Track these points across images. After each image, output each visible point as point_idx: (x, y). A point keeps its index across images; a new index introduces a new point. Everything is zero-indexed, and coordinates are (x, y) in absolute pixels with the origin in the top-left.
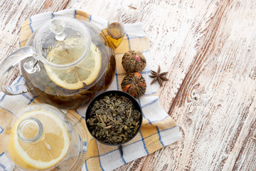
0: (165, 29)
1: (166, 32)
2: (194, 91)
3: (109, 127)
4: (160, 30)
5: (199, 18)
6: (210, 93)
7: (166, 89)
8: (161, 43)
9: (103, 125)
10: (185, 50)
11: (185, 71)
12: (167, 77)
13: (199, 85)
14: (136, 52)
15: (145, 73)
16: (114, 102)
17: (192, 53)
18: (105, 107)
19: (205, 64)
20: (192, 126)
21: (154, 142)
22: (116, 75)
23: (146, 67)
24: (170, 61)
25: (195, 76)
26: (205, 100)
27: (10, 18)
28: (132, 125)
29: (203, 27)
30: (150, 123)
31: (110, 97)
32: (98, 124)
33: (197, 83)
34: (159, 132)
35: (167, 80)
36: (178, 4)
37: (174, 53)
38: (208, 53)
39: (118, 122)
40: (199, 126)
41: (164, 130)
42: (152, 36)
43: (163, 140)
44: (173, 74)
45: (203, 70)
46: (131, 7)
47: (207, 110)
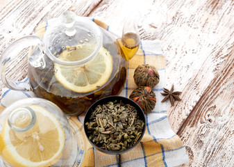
0: (184, 50)
1: (185, 53)
2: (209, 113)
3: (108, 132)
4: (178, 51)
5: (221, 44)
6: (226, 117)
7: (178, 109)
8: (178, 63)
9: (102, 129)
10: (203, 73)
11: (200, 94)
12: (180, 97)
13: (215, 107)
14: (149, 65)
15: (157, 90)
16: (118, 108)
17: (210, 77)
18: (107, 112)
19: (224, 87)
20: (203, 148)
21: (156, 162)
22: (127, 88)
23: (158, 84)
24: (185, 82)
25: (211, 98)
26: (220, 123)
27: (29, 22)
28: (133, 134)
29: (225, 52)
30: (155, 140)
31: (114, 104)
32: (97, 128)
33: (213, 105)
34: (163, 152)
35: (180, 100)
36: (200, 28)
37: (190, 75)
38: (229, 76)
39: (118, 128)
40: (210, 149)
41: (169, 150)
42: (170, 55)
43: (166, 160)
44: (187, 96)
45: (222, 92)
46: (152, 26)
47: (221, 133)
